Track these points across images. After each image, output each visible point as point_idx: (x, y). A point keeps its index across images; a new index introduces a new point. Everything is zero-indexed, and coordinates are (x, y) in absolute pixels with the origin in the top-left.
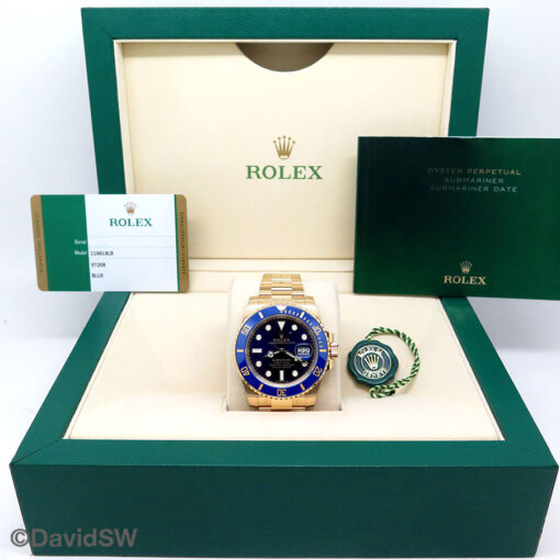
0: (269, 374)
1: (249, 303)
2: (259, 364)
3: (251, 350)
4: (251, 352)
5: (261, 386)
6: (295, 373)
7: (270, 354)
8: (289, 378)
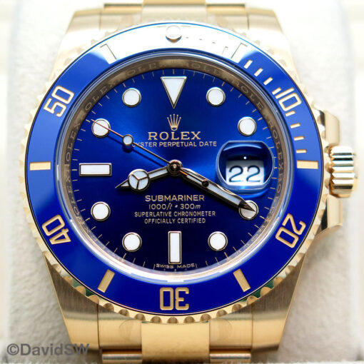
0: (132, 241)
1: (72, 26)
2: (101, 211)
3: (75, 166)
4: (75, 175)
5: (108, 277)
6: (218, 240)
7: (138, 179)
8: (197, 254)
